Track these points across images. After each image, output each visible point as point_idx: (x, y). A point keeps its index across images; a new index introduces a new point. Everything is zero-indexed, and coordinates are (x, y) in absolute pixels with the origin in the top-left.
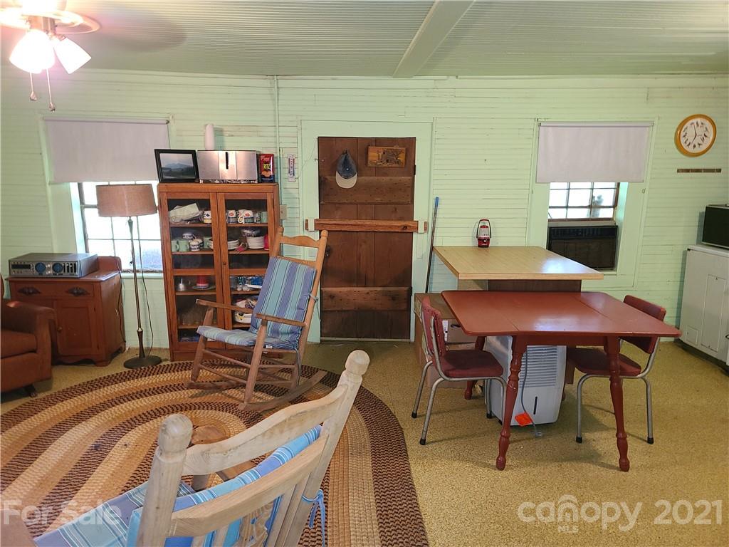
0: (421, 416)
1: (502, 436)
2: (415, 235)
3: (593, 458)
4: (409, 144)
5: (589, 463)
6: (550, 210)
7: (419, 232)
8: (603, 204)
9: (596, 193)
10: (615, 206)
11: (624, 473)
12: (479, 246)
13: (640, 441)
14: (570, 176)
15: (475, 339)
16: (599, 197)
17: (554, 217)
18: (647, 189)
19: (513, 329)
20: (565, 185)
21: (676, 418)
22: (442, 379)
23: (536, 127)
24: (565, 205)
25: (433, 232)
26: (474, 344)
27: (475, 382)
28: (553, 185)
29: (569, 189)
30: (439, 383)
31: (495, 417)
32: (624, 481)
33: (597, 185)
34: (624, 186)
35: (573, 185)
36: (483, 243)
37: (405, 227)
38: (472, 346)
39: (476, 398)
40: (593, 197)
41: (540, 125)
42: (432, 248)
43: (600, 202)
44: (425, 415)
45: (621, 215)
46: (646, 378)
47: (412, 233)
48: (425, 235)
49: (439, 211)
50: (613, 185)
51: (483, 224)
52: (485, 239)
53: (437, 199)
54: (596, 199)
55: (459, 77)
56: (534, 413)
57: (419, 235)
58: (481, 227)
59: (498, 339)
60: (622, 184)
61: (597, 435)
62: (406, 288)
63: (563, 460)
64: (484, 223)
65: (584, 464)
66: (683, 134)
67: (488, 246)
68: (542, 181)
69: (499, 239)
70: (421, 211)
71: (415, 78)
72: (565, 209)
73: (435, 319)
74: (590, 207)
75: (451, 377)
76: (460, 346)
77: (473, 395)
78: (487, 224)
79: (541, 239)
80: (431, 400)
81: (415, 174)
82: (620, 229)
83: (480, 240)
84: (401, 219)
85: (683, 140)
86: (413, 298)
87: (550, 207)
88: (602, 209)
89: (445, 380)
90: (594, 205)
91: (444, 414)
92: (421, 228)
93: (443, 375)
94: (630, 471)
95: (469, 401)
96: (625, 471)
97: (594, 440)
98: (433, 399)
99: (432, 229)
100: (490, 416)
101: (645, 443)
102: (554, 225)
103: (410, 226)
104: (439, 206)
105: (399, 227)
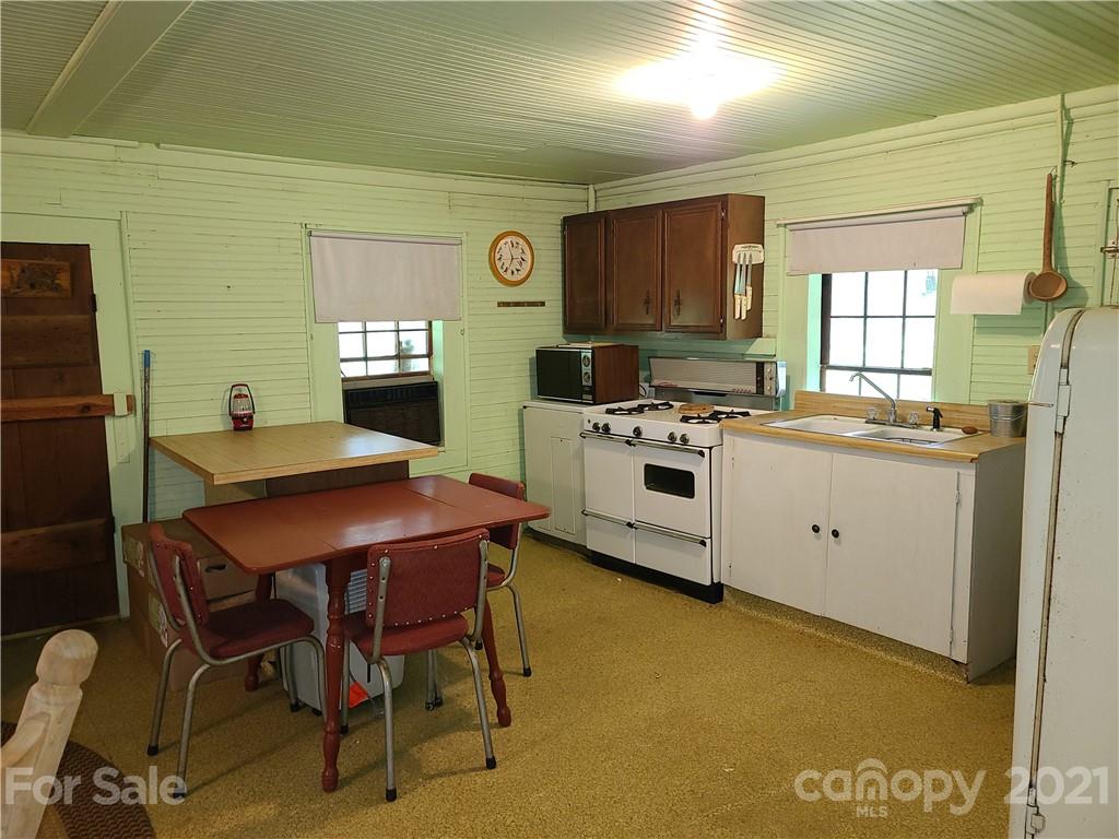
0: (167, 747)
1: (327, 733)
2: (109, 422)
3: (462, 722)
4: (77, 256)
5: (459, 730)
6: (343, 365)
7: (116, 414)
8: (414, 353)
9: (404, 337)
10: (429, 355)
11: (505, 729)
12: (237, 429)
13: (516, 676)
14: (365, 313)
15: (253, 582)
16: (408, 343)
17: (349, 374)
18: (466, 330)
19: (325, 550)
20: (358, 326)
21: (549, 632)
22: (206, 667)
23: (305, 238)
24: (362, 355)
25: (146, 412)
26: (253, 593)
27: (260, 657)
28: (343, 327)
29: (365, 332)
30: (202, 675)
31: (305, 705)
32: (508, 740)
33: (403, 325)
34: (438, 326)
35: (371, 326)
36: (242, 424)
37: (87, 408)
38: (249, 597)
39: (266, 683)
40: (399, 343)
41: (310, 234)
42: (148, 442)
43: (411, 349)
44: (179, 742)
45: (439, 367)
46: (512, 584)
47: (103, 417)
48: (131, 419)
49: (154, 375)
50: (423, 325)
51: (238, 392)
52: (245, 416)
53: (147, 355)
54: (404, 345)
55: (162, 145)
56: (369, 681)
57: (117, 421)
58: (236, 397)
59: (295, 573)
60: (434, 323)
61: (460, 687)
62: (102, 521)
63: (422, 741)
64: (240, 390)
65: (452, 736)
66: (498, 256)
67: (250, 428)
68: (324, 320)
69: (268, 415)
70: (116, 376)
71: (73, 138)
72: (364, 363)
73: (183, 558)
74: (397, 357)
75: (224, 658)
76: (225, 602)
77: (260, 680)
78: (245, 391)
79: (335, 409)
80: (188, 710)
81: (95, 310)
82: (440, 387)
83: (237, 419)
84: (78, 393)
85: (499, 264)
86: (118, 537)
87: (343, 360)
88: (413, 361)
89: (212, 666)
90: (402, 356)
91: (212, 730)
92: (120, 406)
93: (207, 658)
94: (512, 724)
95: (254, 694)
96: (506, 726)
97: (458, 695)
98: (193, 708)
99: (141, 406)
100: (297, 707)
101: (522, 678)
102: (351, 386)
103: (95, 405)
104: (153, 366)
105: (72, 408)
